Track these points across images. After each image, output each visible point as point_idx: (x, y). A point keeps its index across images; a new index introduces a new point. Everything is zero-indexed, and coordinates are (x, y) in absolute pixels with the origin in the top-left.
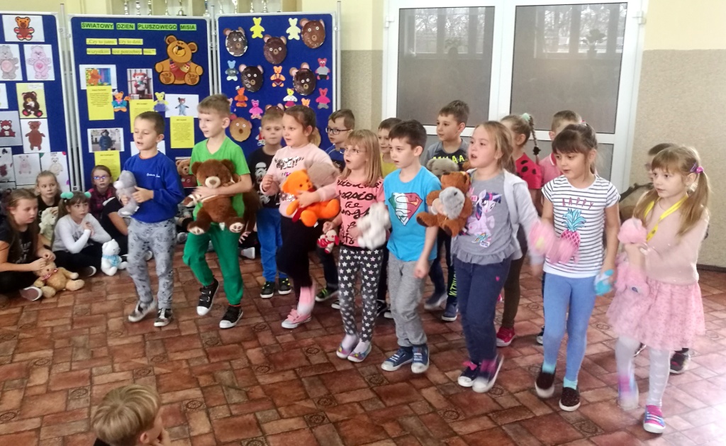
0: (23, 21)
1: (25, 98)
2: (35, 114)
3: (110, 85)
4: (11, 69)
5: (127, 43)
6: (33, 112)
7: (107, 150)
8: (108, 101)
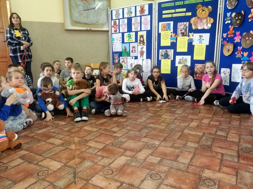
0: (142, 7)
1: (140, 37)
2: (143, 44)
3: (170, 30)
4: (137, 26)
5: (179, 11)
6: (142, 43)
7: (166, 59)
8: (169, 37)
